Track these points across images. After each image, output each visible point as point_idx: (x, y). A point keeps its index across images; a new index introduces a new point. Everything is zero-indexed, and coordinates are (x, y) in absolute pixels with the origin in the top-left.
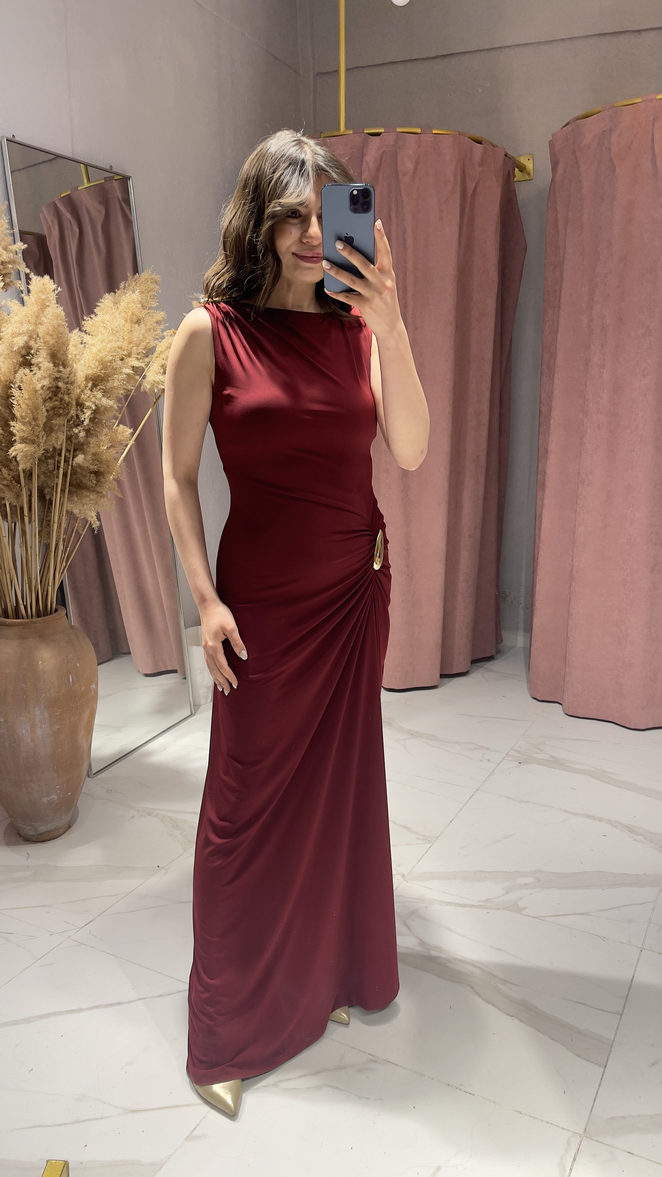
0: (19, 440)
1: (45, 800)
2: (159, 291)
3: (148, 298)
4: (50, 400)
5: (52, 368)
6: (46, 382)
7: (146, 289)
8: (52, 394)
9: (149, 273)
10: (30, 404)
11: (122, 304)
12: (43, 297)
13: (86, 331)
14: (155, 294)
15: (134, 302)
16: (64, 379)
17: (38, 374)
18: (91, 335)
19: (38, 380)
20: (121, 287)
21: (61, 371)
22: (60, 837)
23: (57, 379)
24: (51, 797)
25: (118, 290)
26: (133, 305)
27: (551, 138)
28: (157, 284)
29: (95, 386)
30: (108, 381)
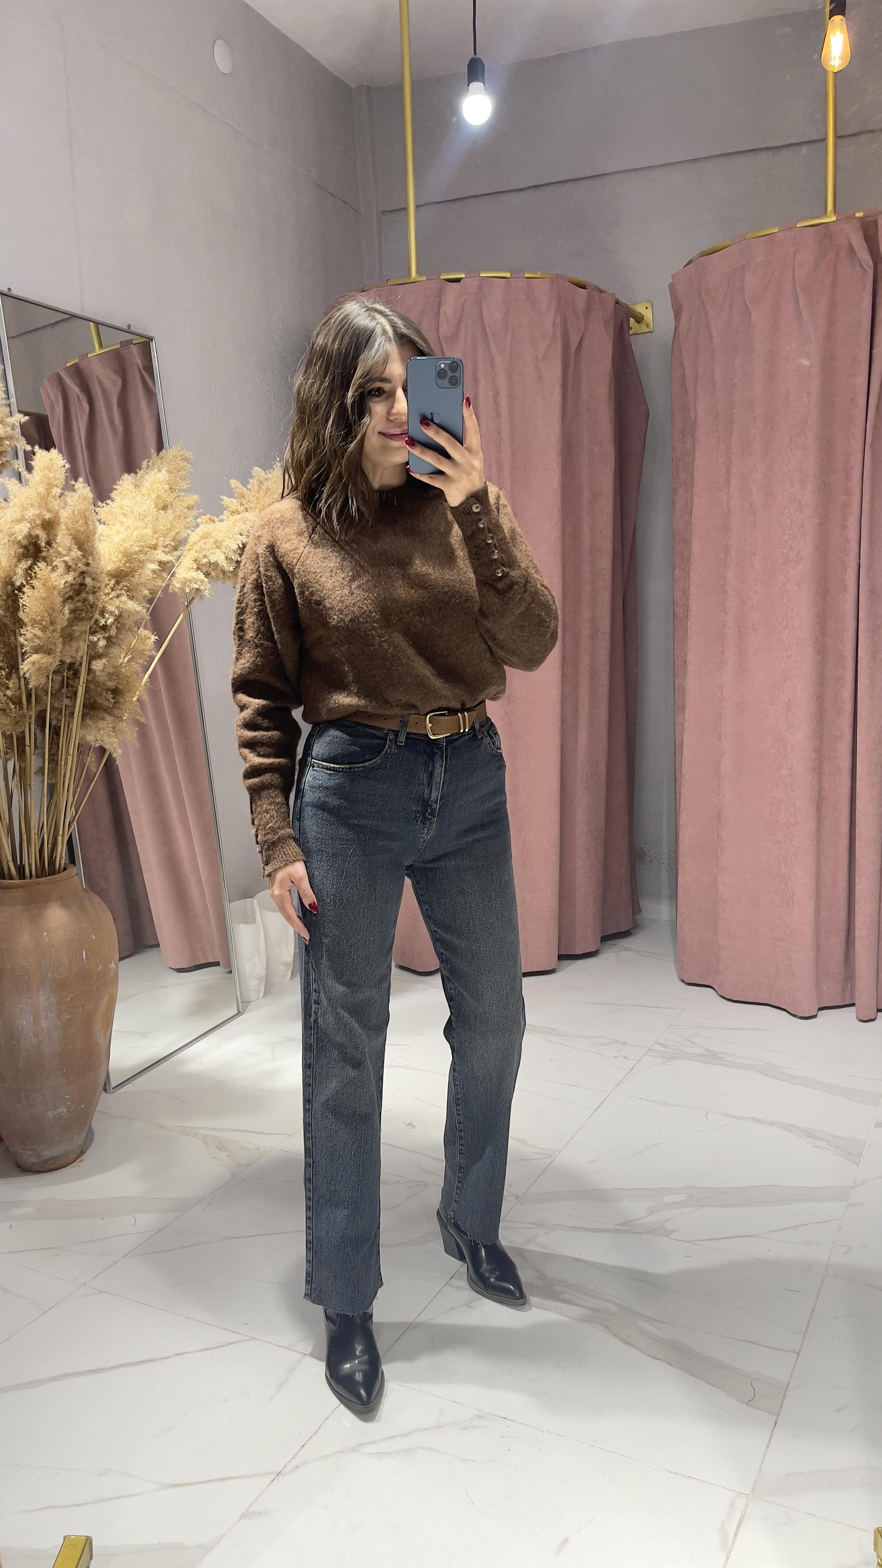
0: (32, 651)
1: (50, 1114)
2: (191, 471)
3: (178, 479)
4: (73, 599)
6: (69, 579)
7: (175, 468)
8: (76, 593)
9: (178, 449)
12: (49, 475)
14: (186, 475)
15: (160, 482)
18: (108, 525)
20: (143, 466)
22: (68, 1167)
24: (58, 1111)
25: (139, 470)
26: (159, 487)
27: (671, 281)
28: (188, 462)
29: (118, 583)
30: (133, 577)
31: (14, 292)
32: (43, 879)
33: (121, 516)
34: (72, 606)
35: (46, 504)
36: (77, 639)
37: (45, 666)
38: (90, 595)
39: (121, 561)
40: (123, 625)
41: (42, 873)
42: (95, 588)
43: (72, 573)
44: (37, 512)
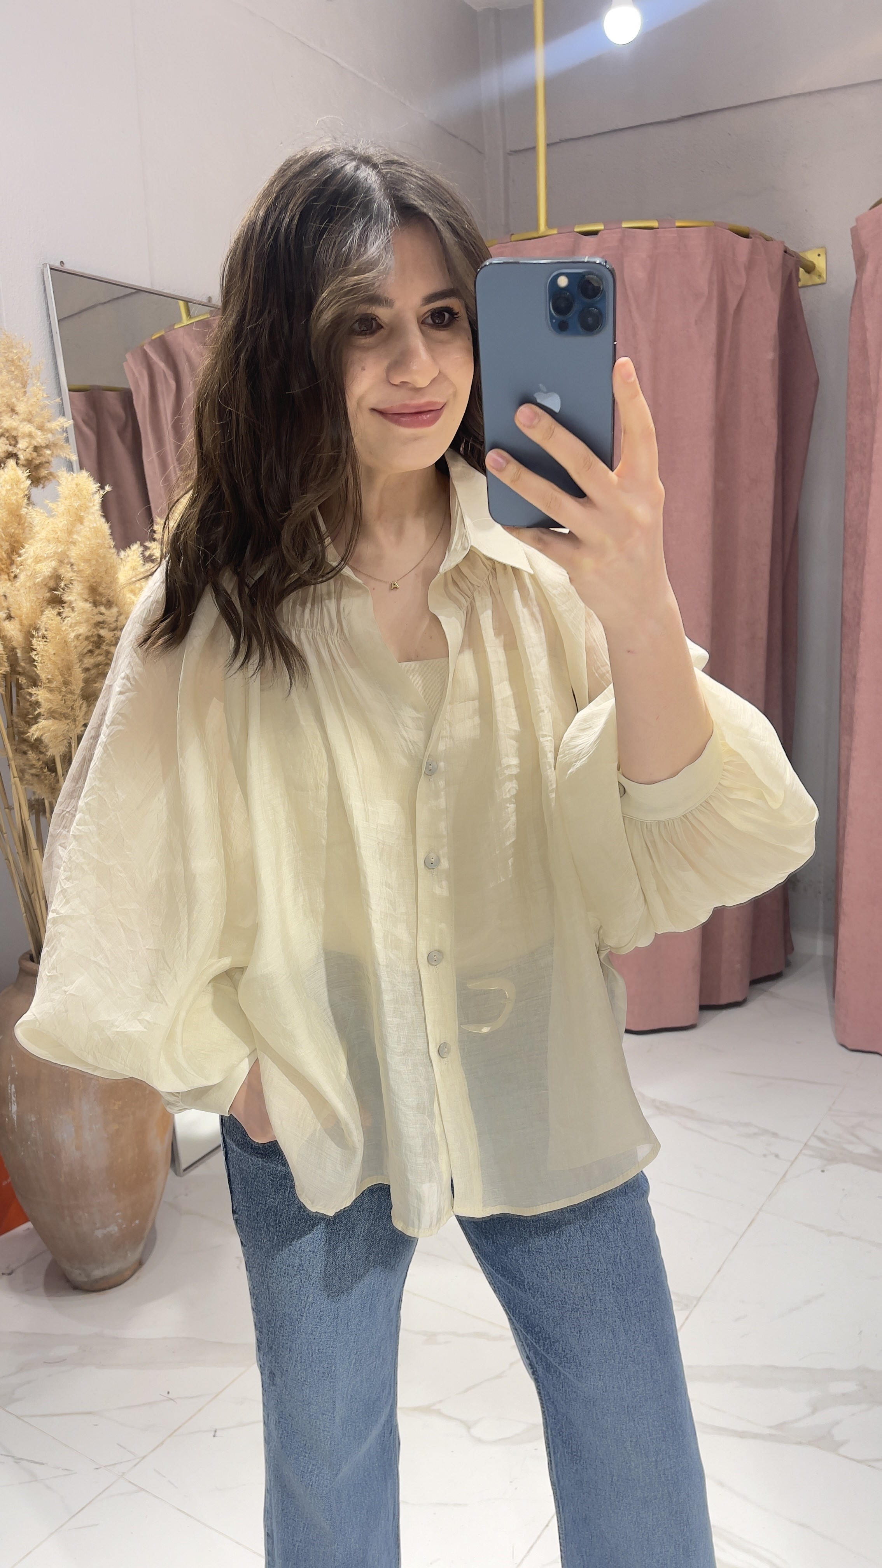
0: (45, 714)
1: (99, 1233)
4: (90, 654)
5: (90, 609)
6: (83, 630)
8: (93, 646)
10: (60, 662)
12: (76, 505)
16: (110, 624)
17: (69, 619)
19: (70, 627)
21: (102, 614)
22: (124, 1284)
23: (99, 624)
24: (108, 1229)
27: (854, 224)
31: (68, 267)
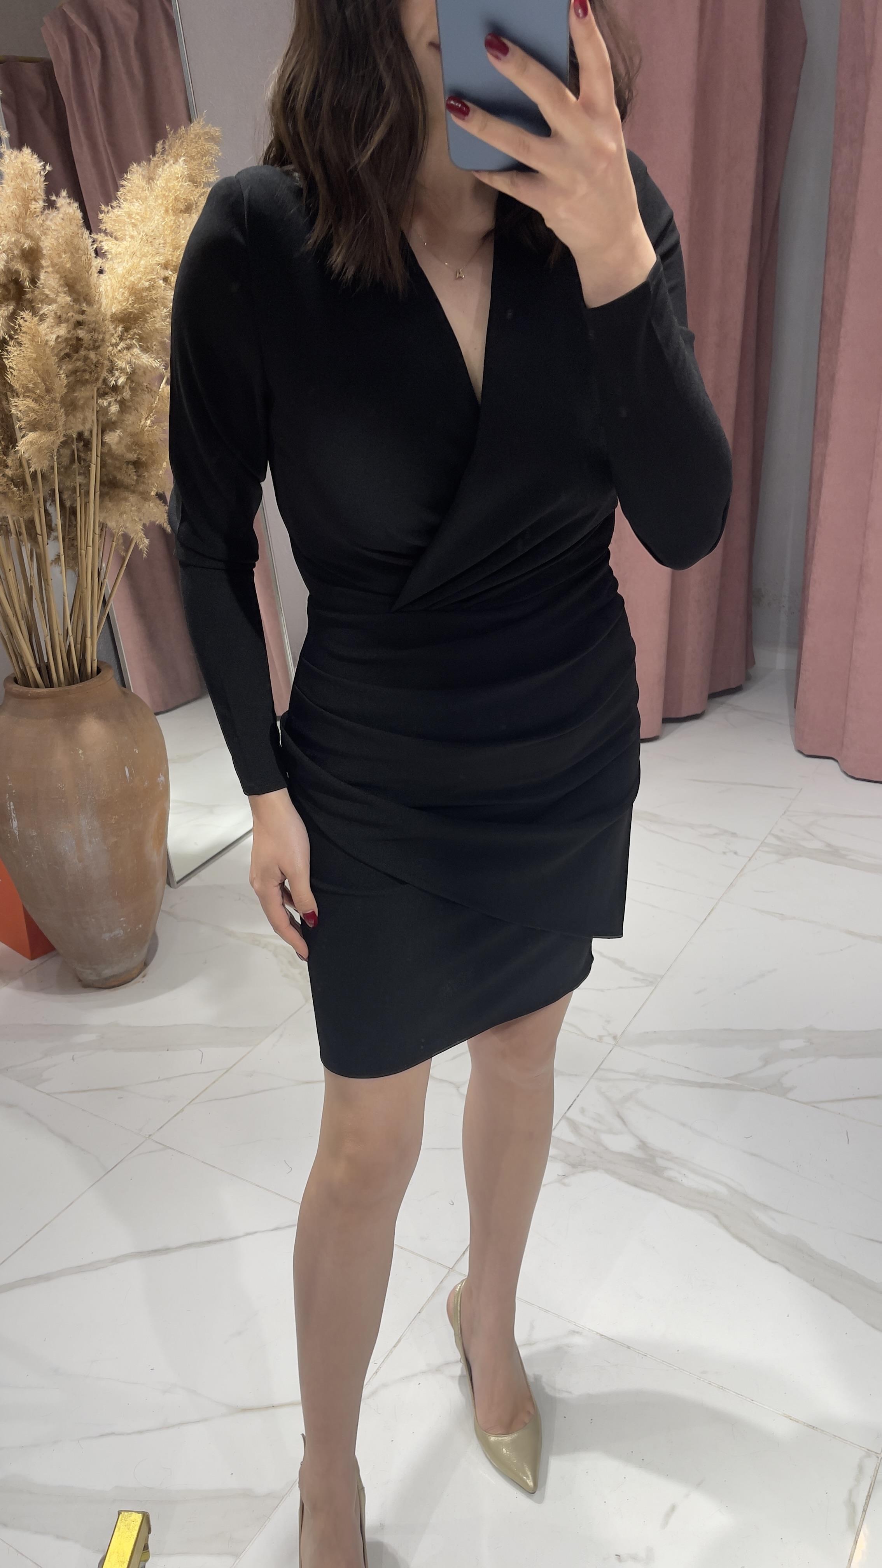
1: (106, 936)
2: (219, 154)
3: (203, 168)
5: (71, 306)
6: (61, 332)
7: (199, 152)
8: (71, 350)
9: (201, 124)
10: (38, 367)
11: (158, 182)
13: (106, 229)
14: (212, 161)
15: (178, 178)
16: (89, 325)
18: (116, 239)
20: (157, 150)
21: (83, 311)
22: (132, 982)
23: (77, 325)
24: (114, 933)
25: (154, 155)
26: (176, 184)
28: (216, 143)
29: (126, 329)
30: (145, 320)
32: (73, 687)
33: (130, 226)
34: (70, 367)
35: (23, 225)
36: (83, 408)
37: (46, 445)
38: (91, 352)
39: (128, 299)
40: (139, 384)
41: (71, 680)
42: (95, 341)
43: (64, 325)
44: (13, 239)
